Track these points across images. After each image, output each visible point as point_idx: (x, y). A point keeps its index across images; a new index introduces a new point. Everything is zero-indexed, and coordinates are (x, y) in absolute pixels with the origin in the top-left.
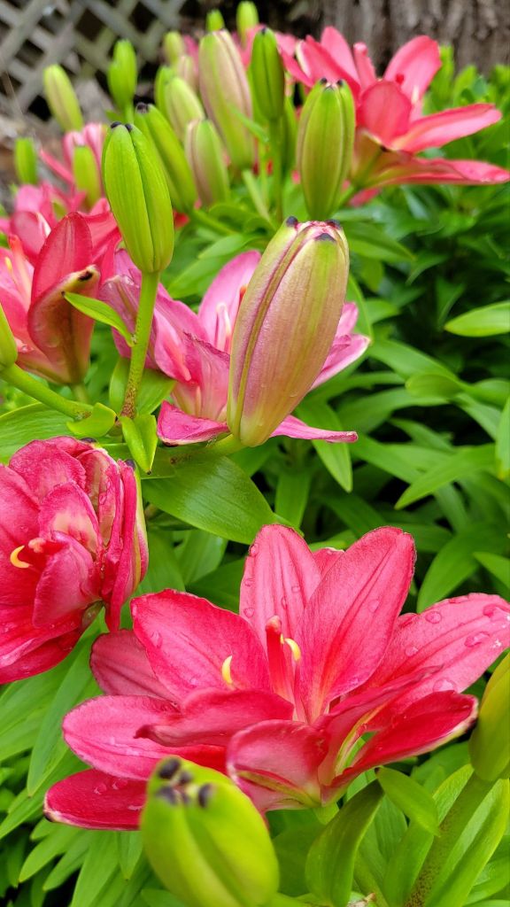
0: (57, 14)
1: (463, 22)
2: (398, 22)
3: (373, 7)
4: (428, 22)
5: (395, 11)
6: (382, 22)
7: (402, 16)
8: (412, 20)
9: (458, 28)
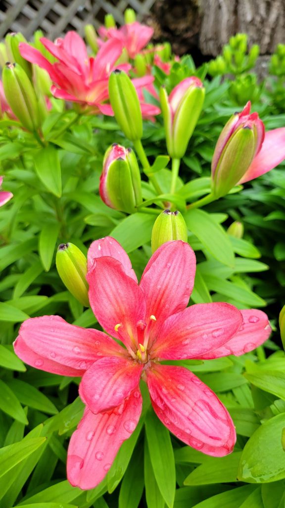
0: (85, 10)
1: (277, 19)
2: (241, 18)
3: (229, 10)
4: (258, 19)
5: (240, 12)
6: (233, 18)
7: (244, 15)
8: (249, 18)
9: (275, 22)
